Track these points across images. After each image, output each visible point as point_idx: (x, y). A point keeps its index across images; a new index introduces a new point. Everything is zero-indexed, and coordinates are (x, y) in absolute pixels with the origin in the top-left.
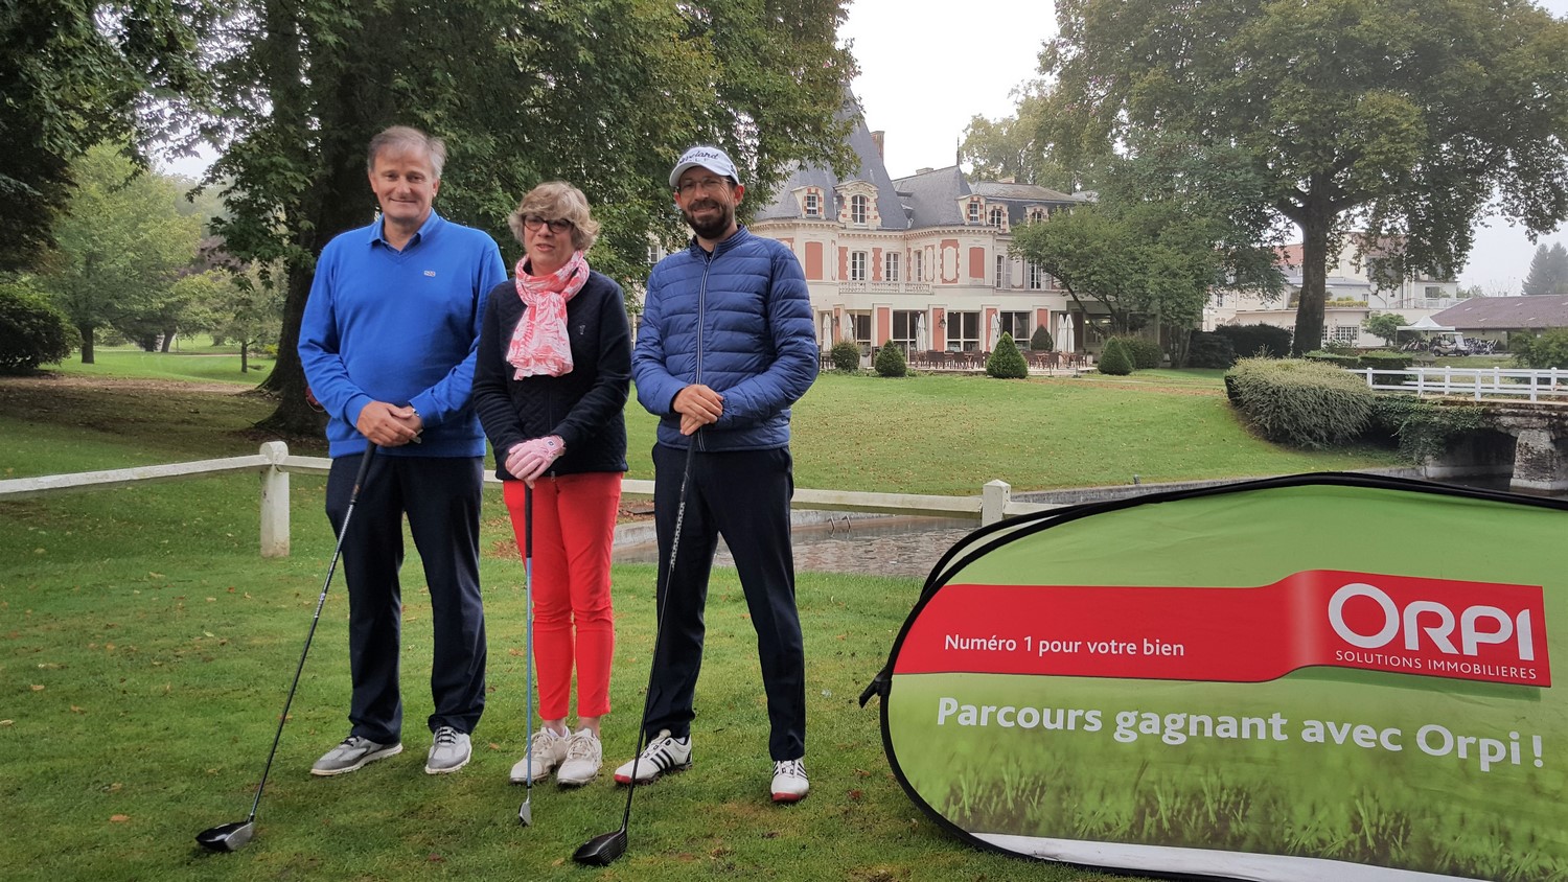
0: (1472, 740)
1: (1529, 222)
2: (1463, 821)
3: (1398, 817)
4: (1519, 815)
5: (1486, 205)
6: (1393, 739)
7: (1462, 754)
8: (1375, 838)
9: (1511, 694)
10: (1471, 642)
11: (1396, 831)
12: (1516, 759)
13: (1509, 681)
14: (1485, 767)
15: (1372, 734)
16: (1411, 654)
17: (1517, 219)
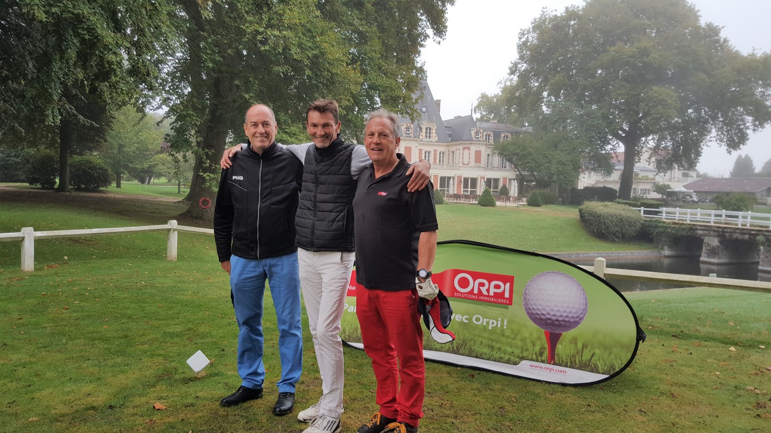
0: (488, 320)
1: (728, 145)
2: (481, 343)
3: (464, 341)
4: (497, 342)
5: (709, 137)
6: (466, 319)
7: (484, 324)
8: (457, 347)
9: (500, 307)
10: (493, 291)
11: (463, 345)
12: (499, 326)
13: (501, 303)
14: (490, 328)
15: (461, 317)
16: (475, 294)
17: (723, 144)
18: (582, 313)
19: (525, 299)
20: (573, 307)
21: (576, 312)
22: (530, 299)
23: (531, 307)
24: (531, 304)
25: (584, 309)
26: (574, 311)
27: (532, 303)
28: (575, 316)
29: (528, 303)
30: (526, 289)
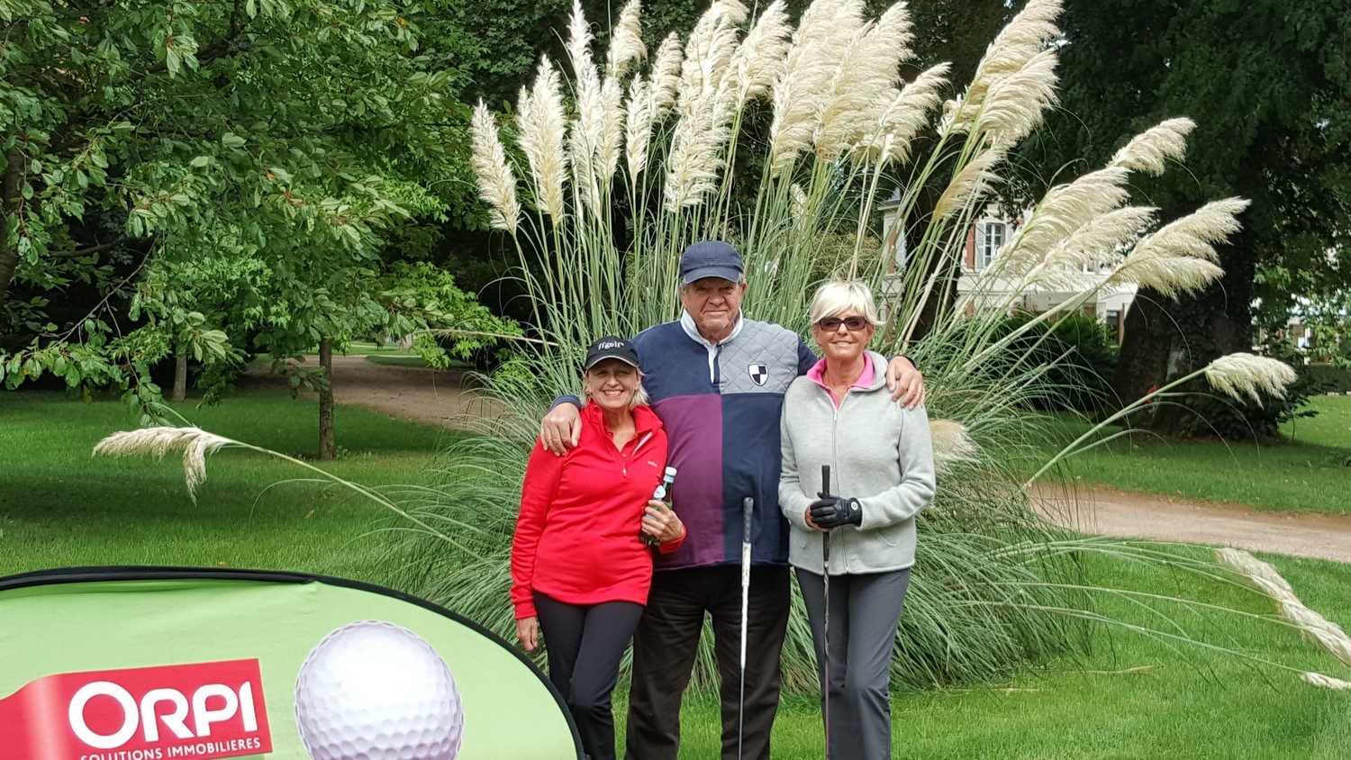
10: (203, 722)
13: (238, 753)
16: (152, 745)
18: (452, 728)
19: (303, 721)
20: (431, 716)
21: (439, 729)
22: (316, 719)
23: (325, 744)
24: (323, 733)
25: (455, 715)
26: (433, 726)
27: (324, 729)
28: (440, 739)
29: (315, 731)
30: (299, 691)
